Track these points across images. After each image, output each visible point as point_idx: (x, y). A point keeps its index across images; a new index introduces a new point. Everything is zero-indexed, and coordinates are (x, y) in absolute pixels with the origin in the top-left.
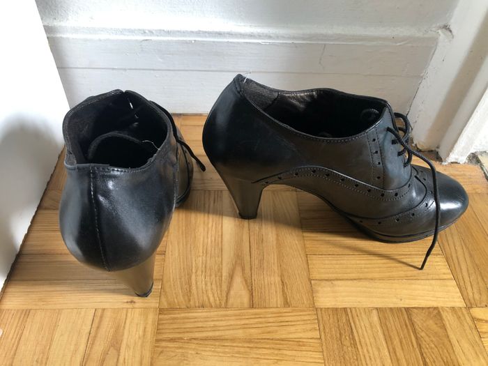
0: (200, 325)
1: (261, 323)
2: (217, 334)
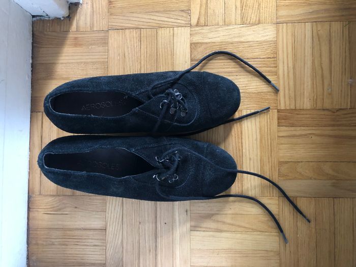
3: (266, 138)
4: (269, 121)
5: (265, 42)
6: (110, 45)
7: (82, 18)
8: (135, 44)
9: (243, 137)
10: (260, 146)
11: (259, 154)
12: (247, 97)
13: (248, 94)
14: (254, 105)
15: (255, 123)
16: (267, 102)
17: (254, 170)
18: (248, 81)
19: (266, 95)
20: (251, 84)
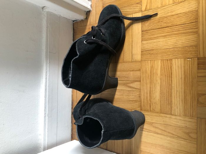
0: (146, 98)
1: (145, 79)
2: (148, 92)
3: (189, 78)
4: (191, 65)
5: (189, 12)
7: (92, 18)
9: (173, 77)
10: (184, 83)
11: (183, 87)
12: (176, 51)
13: (176, 49)
14: (180, 56)
15: (181, 67)
16: (190, 53)
17: (179, 98)
18: (177, 40)
19: (189, 48)
20: (178, 42)
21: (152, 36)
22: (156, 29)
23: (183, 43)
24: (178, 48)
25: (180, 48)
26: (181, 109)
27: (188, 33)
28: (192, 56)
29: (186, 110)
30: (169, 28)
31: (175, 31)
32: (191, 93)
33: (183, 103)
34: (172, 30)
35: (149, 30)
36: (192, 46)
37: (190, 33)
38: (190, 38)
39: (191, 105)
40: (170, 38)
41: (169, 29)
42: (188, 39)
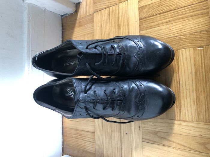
3: (201, 72)
4: (203, 56)
6: (94, 22)
7: (82, 10)
8: (107, 18)
9: (180, 71)
10: (196, 78)
11: (194, 85)
12: (182, 39)
13: (183, 36)
14: (188, 45)
15: (190, 59)
16: (200, 40)
17: (190, 99)
18: (183, 25)
19: (199, 34)
20: (185, 27)
21: (152, 24)
22: (156, 15)
23: (191, 29)
24: (185, 35)
25: (187, 35)
26: (193, 113)
27: (197, 15)
28: (203, 44)
29: (200, 114)
30: (173, 11)
31: (181, 15)
32: (205, 90)
33: (196, 105)
34: (176, 14)
35: (148, 17)
36: (203, 31)
37: (199, 15)
38: (201, 21)
39: (205, 107)
40: (174, 24)
41: (173, 14)
42: (198, 22)
